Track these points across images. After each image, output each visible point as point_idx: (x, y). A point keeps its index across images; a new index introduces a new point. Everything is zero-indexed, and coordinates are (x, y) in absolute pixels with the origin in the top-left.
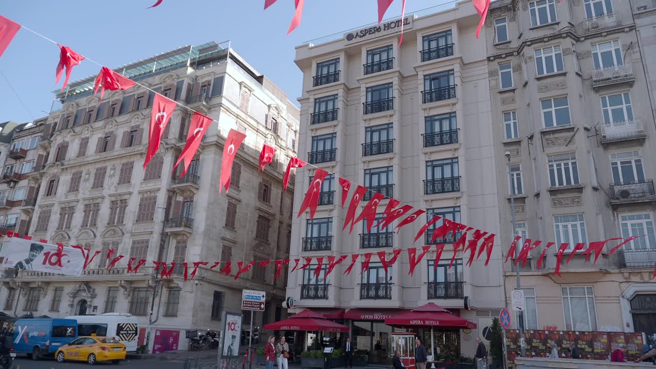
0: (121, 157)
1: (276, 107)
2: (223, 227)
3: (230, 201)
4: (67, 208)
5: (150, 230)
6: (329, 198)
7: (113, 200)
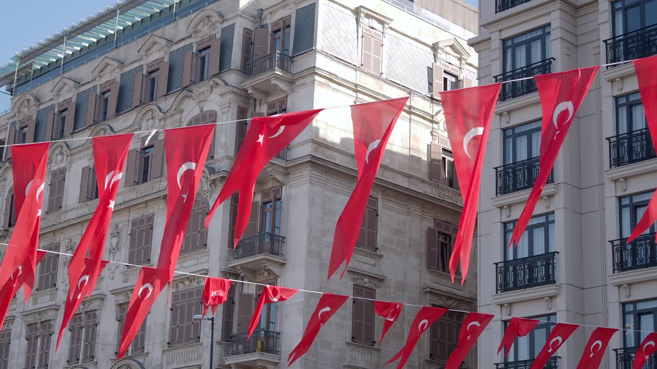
0: (129, 207)
1: (451, 47)
2: (348, 344)
3: (359, 282)
4: (38, 325)
5: (196, 363)
6: (547, 270)
7: (121, 302)
